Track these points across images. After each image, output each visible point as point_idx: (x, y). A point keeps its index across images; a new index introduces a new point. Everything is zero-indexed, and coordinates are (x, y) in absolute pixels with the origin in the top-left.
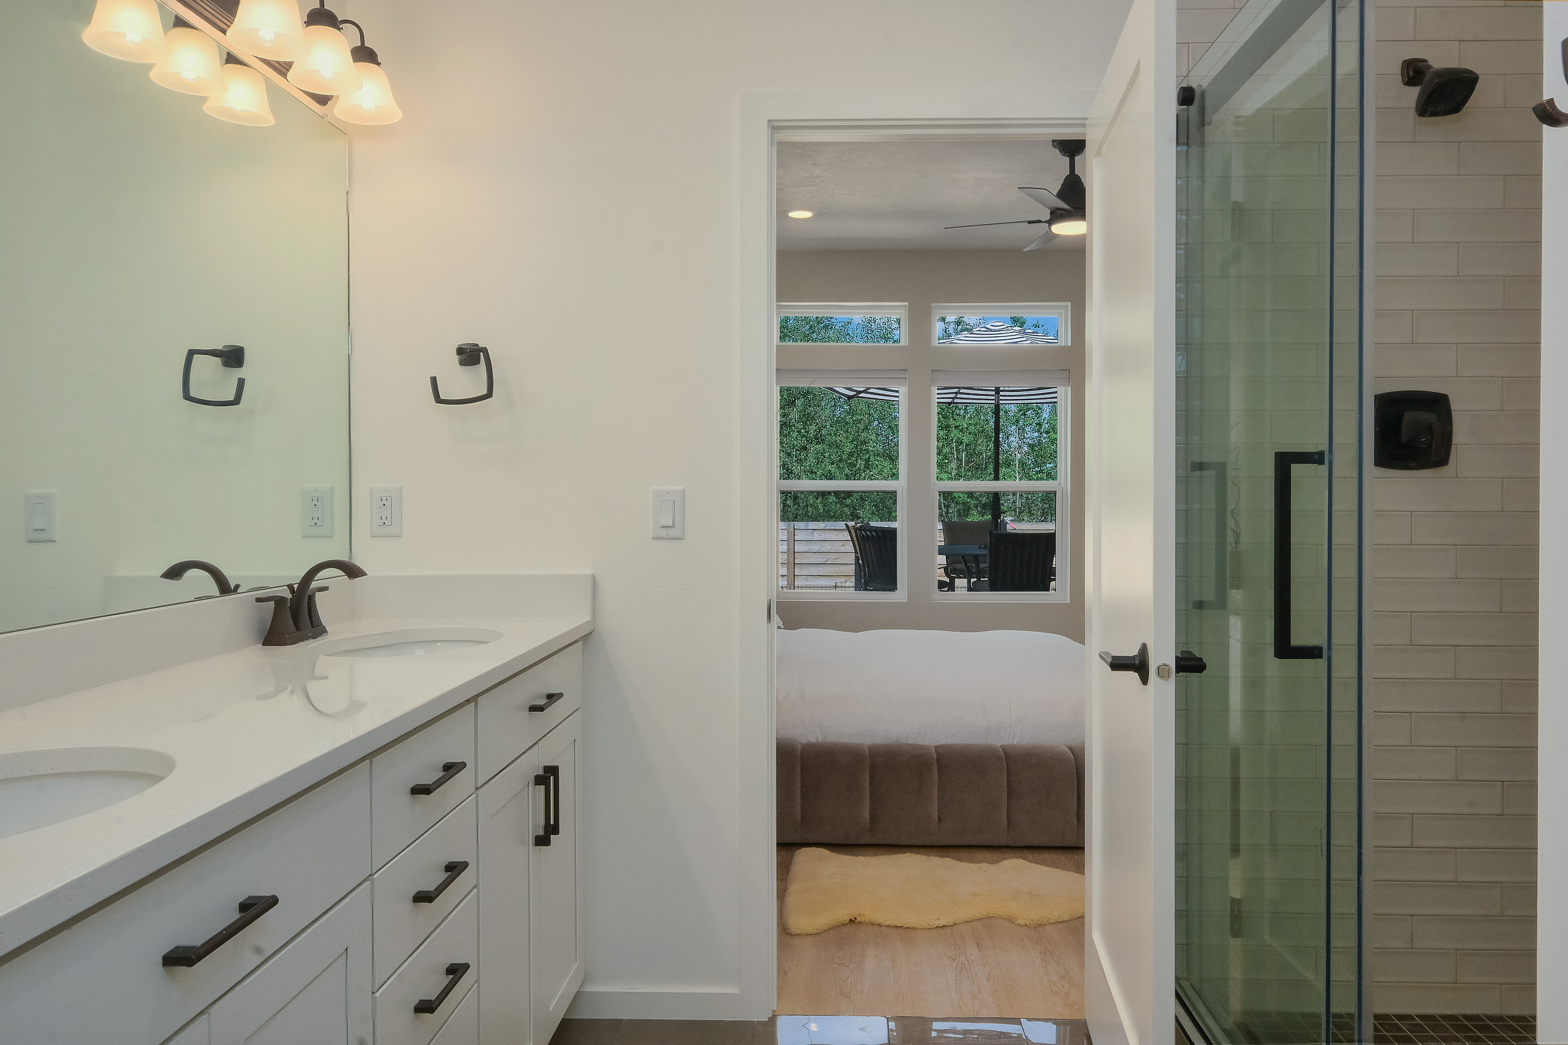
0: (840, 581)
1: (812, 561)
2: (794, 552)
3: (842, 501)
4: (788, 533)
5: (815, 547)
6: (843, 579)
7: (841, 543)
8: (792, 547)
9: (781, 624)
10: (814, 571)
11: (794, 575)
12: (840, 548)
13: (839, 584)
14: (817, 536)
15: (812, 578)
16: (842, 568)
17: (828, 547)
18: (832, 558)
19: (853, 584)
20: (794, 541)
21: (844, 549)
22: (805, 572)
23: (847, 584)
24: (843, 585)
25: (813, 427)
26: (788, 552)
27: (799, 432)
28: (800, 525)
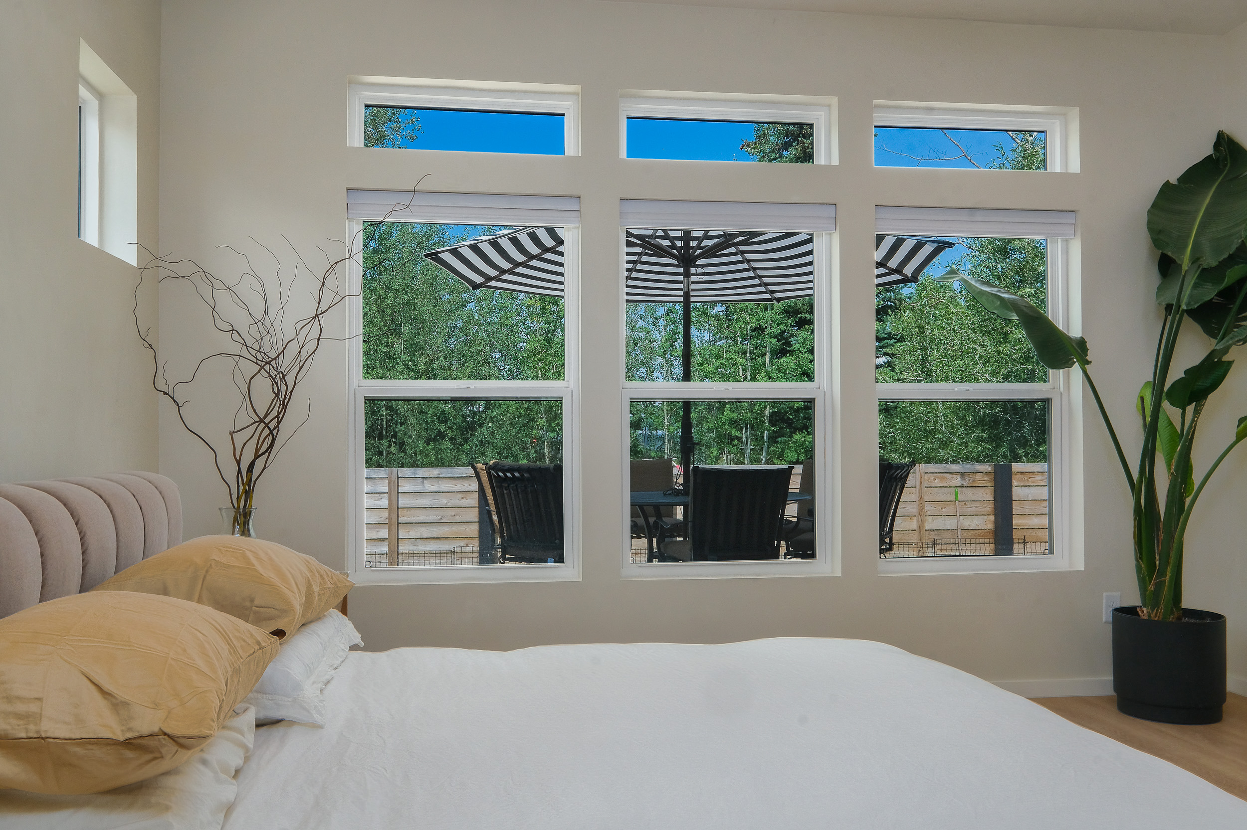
0: (459, 545)
1: (422, 518)
2: (398, 508)
3: (458, 448)
4: (389, 483)
5: (425, 501)
6: (462, 543)
7: (460, 495)
8: (395, 502)
9: (357, 638)
10: (425, 532)
11: (398, 539)
12: (458, 502)
13: (458, 549)
14: (429, 486)
15: (422, 541)
16: (462, 528)
17: (443, 501)
18: (448, 515)
19: (476, 549)
20: (398, 493)
21: (464, 503)
22: (413, 534)
23: (470, 549)
24: (464, 550)
25: (424, 359)
26: (389, 509)
27: (406, 366)
28: (407, 472)
